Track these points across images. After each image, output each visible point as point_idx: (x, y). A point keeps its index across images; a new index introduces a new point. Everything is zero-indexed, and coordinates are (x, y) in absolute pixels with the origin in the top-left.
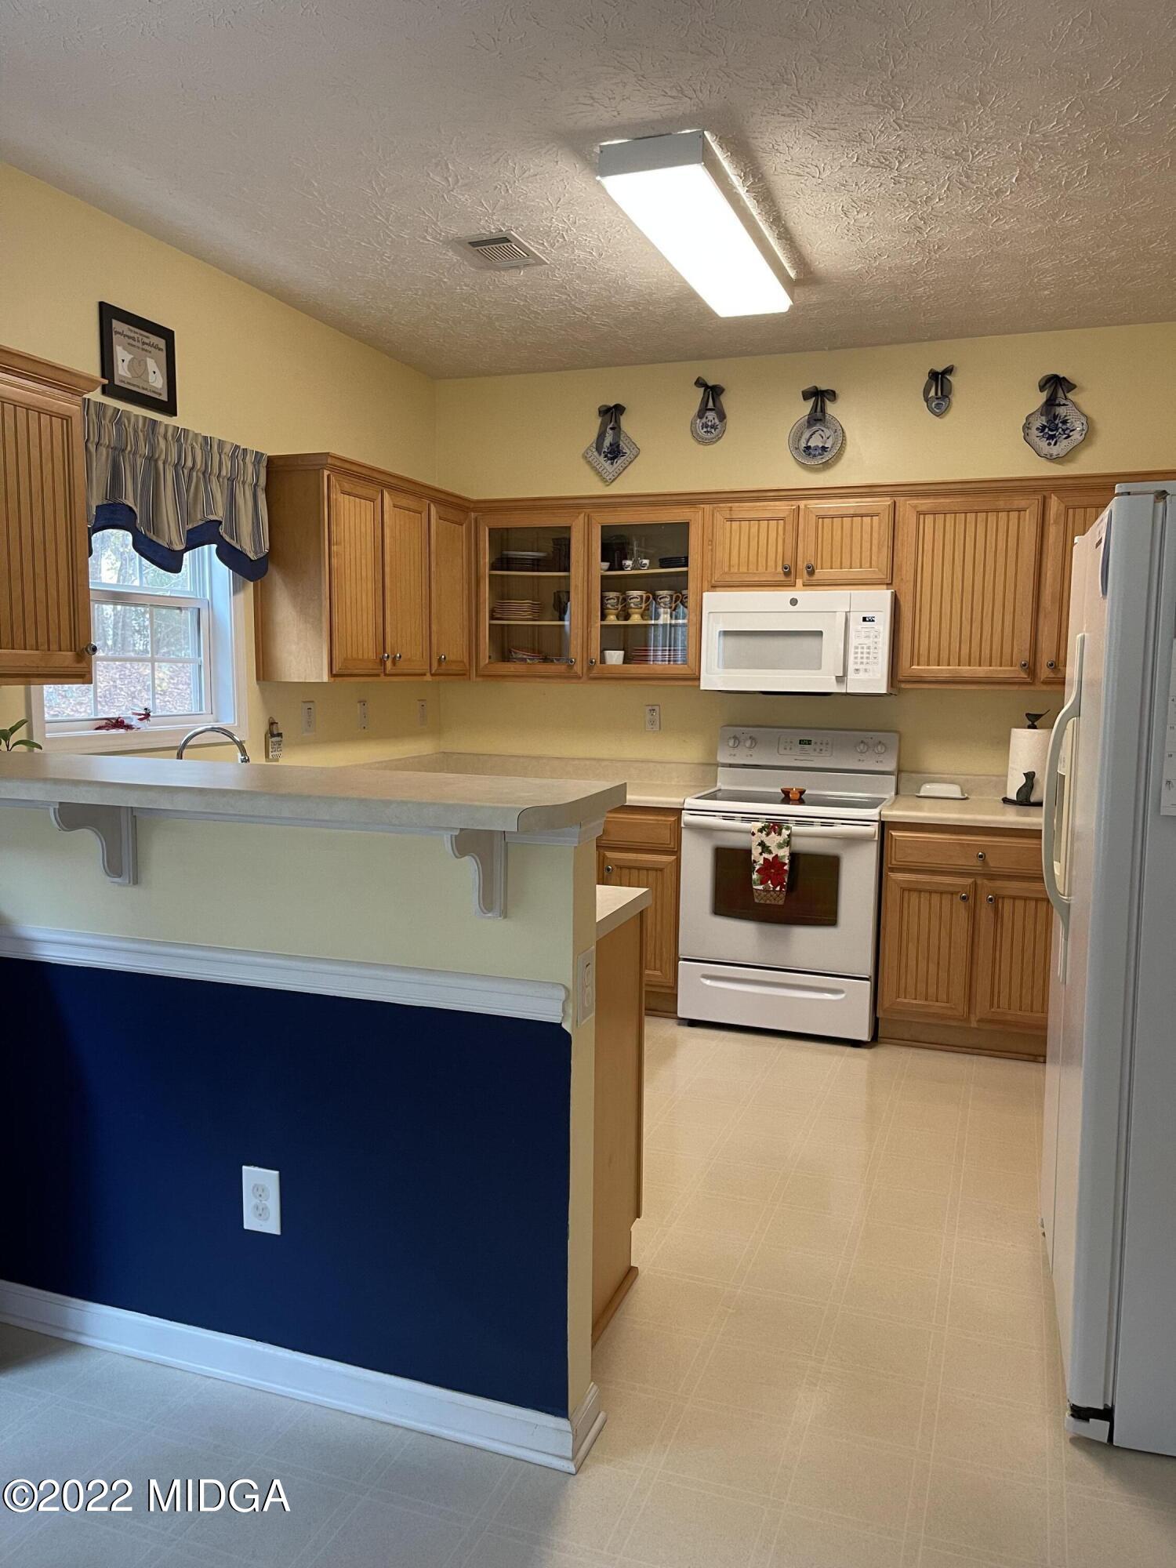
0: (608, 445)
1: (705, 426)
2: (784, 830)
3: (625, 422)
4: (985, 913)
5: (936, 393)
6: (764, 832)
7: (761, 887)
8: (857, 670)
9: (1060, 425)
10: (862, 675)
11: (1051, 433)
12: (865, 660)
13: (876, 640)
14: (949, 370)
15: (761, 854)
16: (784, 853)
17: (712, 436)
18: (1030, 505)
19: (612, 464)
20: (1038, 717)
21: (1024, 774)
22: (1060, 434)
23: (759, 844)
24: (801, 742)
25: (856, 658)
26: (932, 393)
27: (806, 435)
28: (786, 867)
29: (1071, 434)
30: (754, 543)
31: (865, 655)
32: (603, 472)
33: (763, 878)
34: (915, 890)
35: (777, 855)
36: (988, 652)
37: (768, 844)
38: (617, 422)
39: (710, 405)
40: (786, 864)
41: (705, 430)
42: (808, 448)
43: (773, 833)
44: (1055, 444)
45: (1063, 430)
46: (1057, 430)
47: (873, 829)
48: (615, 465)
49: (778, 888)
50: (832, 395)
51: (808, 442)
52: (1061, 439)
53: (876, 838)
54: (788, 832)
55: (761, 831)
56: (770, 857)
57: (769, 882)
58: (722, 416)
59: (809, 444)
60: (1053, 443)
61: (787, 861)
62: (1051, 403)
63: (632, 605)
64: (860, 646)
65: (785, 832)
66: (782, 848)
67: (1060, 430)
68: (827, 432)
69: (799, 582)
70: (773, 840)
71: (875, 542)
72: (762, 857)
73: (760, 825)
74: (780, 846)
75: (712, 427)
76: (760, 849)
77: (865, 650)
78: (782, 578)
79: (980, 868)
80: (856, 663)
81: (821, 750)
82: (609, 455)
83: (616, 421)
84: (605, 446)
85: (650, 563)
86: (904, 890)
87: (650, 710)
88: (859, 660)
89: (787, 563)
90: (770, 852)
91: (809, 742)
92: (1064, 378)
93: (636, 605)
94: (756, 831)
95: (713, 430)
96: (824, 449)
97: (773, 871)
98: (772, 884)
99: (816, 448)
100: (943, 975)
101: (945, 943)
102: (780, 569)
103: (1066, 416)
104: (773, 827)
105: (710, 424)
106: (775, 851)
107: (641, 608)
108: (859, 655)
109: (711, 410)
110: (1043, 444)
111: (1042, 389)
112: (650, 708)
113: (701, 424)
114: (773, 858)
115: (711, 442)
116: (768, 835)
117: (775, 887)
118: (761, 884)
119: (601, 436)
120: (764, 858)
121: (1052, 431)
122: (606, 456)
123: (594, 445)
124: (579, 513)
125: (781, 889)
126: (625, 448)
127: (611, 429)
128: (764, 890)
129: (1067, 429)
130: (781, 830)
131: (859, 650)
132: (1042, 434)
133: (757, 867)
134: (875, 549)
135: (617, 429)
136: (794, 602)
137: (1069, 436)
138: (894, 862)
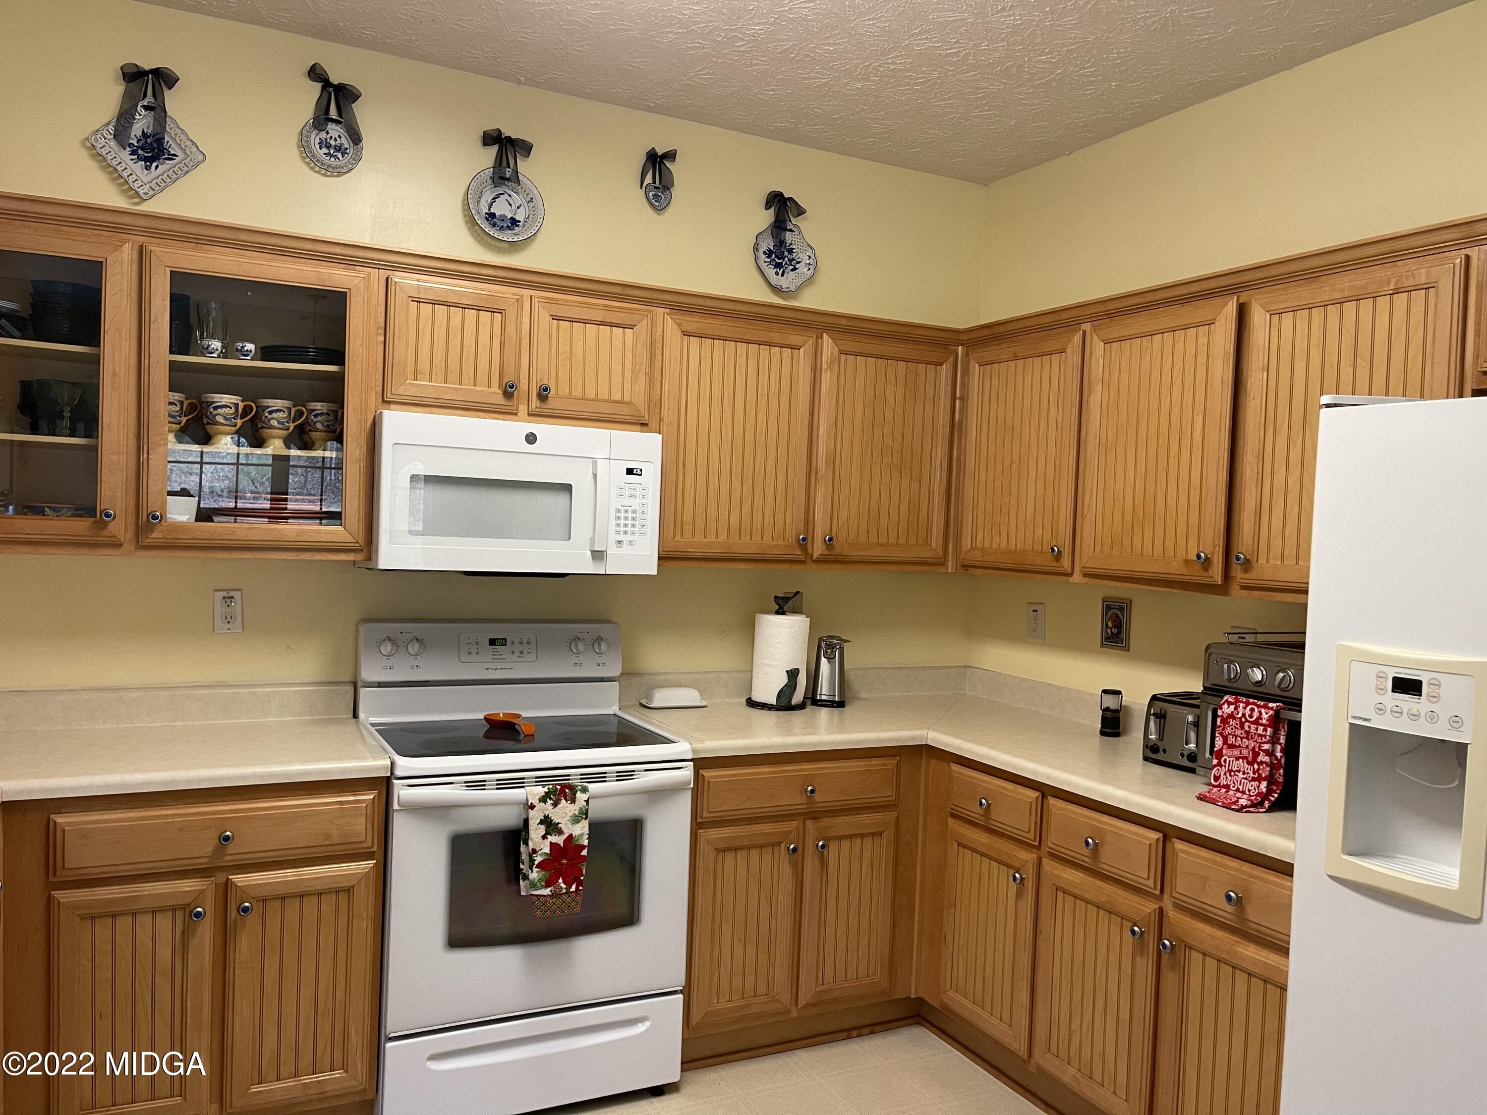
0: (139, 134)
1: (326, 145)
2: (579, 794)
3: (172, 100)
4: (811, 864)
5: (654, 182)
6: (550, 802)
7: (547, 891)
8: (620, 542)
9: (786, 253)
10: (626, 549)
11: (778, 261)
12: (629, 529)
13: (644, 501)
14: (671, 155)
15: (544, 837)
16: (581, 830)
17: (337, 163)
18: (805, 343)
19: (148, 168)
20: (786, 599)
21: (787, 671)
22: (786, 264)
23: (541, 822)
24: (492, 642)
25: (618, 525)
26: (648, 179)
27: (488, 197)
28: (584, 853)
29: (797, 266)
30: (455, 342)
31: (630, 522)
32: (131, 179)
33: (551, 876)
34: (729, 849)
35: (570, 837)
36: (760, 520)
37: (556, 820)
38: (157, 94)
39: (333, 113)
40: (583, 847)
41: (325, 150)
42: (493, 215)
43: (563, 801)
44: (783, 275)
45: (789, 260)
46: (783, 258)
47: (687, 773)
48: (154, 173)
49: (573, 888)
50: (525, 148)
51: (490, 207)
52: (787, 270)
53: (692, 786)
54: (585, 797)
55: (543, 800)
56: (559, 840)
57: (561, 881)
58: (356, 138)
59: (492, 211)
60: (780, 272)
61: (586, 843)
62: (779, 226)
63: (220, 419)
64: (623, 508)
65: (581, 797)
66: (578, 822)
67: (786, 259)
68: (517, 199)
69: (523, 409)
70: (563, 813)
71: (628, 365)
72: (547, 843)
73: (541, 790)
74: (576, 820)
75: (338, 149)
76: (542, 829)
77: (630, 515)
78: (499, 399)
79: (805, 806)
80: (618, 532)
81: (521, 652)
82: (140, 152)
83: (154, 96)
84: (132, 136)
85: (223, 347)
86: (718, 851)
87: (224, 598)
88: (622, 529)
89: (508, 378)
90: (560, 832)
91: (504, 642)
92: (791, 199)
93: (226, 419)
94: (535, 801)
95: (340, 155)
96: (514, 222)
97: (565, 861)
98: (564, 882)
99: (503, 218)
100: (763, 957)
101: (765, 914)
102: (495, 389)
103: (791, 244)
104: (562, 791)
105: (333, 143)
106: (568, 829)
107: (235, 426)
108: (622, 522)
109: (333, 120)
110: (770, 272)
111: (768, 206)
112: (225, 594)
113: (318, 141)
114: (565, 841)
115: (339, 172)
116: (555, 805)
117: (569, 886)
118: (547, 886)
119: (125, 118)
120: (551, 843)
121: (779, 259)
122: (133, 153)
123: (111, 128)
124: (124, 242)
125: (577, 888)
126: (173, 145)
127: (146, 108)
128: (553, 895)
129: (793, 259)
130: (575, 794)
131: (622, 515)
132: (769, 260)
133: (538, 859)
134: (628, 375)
135: (158, 110)
136: (531, 439)
137: (794, 269)
138: (706, 814)
